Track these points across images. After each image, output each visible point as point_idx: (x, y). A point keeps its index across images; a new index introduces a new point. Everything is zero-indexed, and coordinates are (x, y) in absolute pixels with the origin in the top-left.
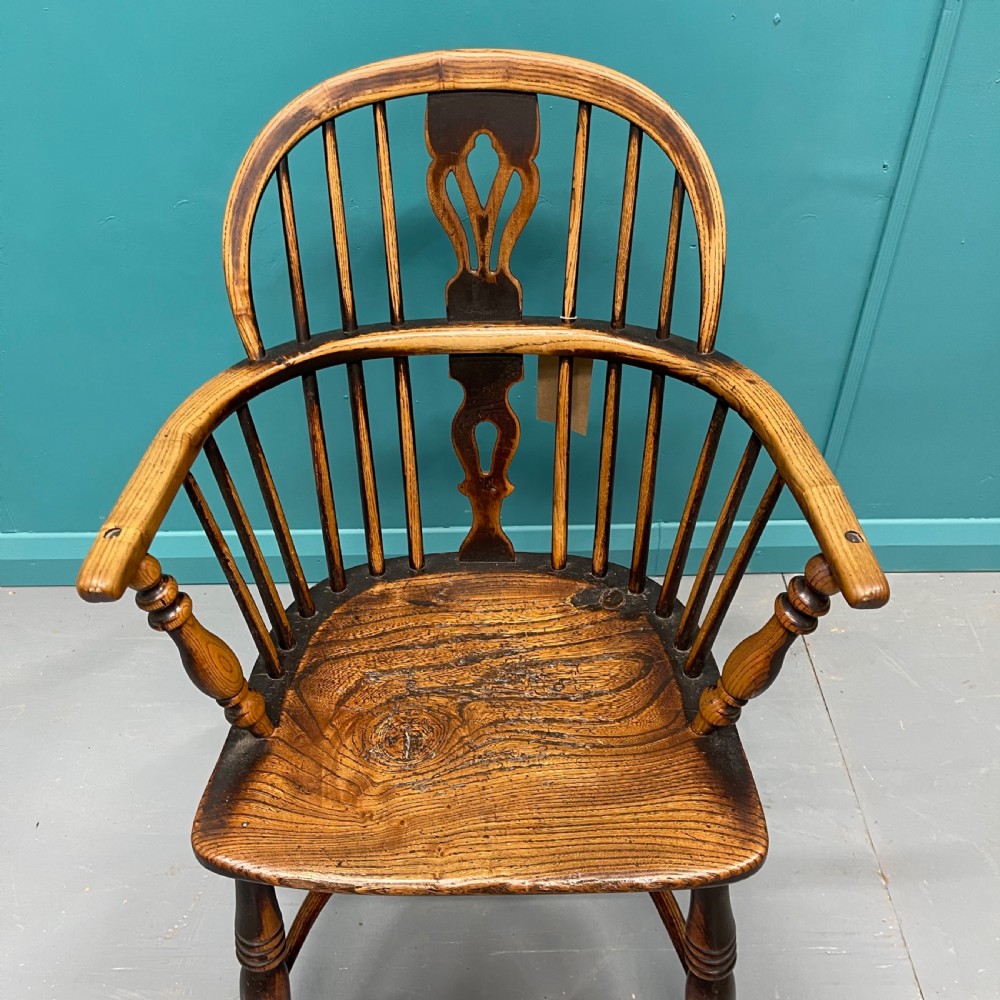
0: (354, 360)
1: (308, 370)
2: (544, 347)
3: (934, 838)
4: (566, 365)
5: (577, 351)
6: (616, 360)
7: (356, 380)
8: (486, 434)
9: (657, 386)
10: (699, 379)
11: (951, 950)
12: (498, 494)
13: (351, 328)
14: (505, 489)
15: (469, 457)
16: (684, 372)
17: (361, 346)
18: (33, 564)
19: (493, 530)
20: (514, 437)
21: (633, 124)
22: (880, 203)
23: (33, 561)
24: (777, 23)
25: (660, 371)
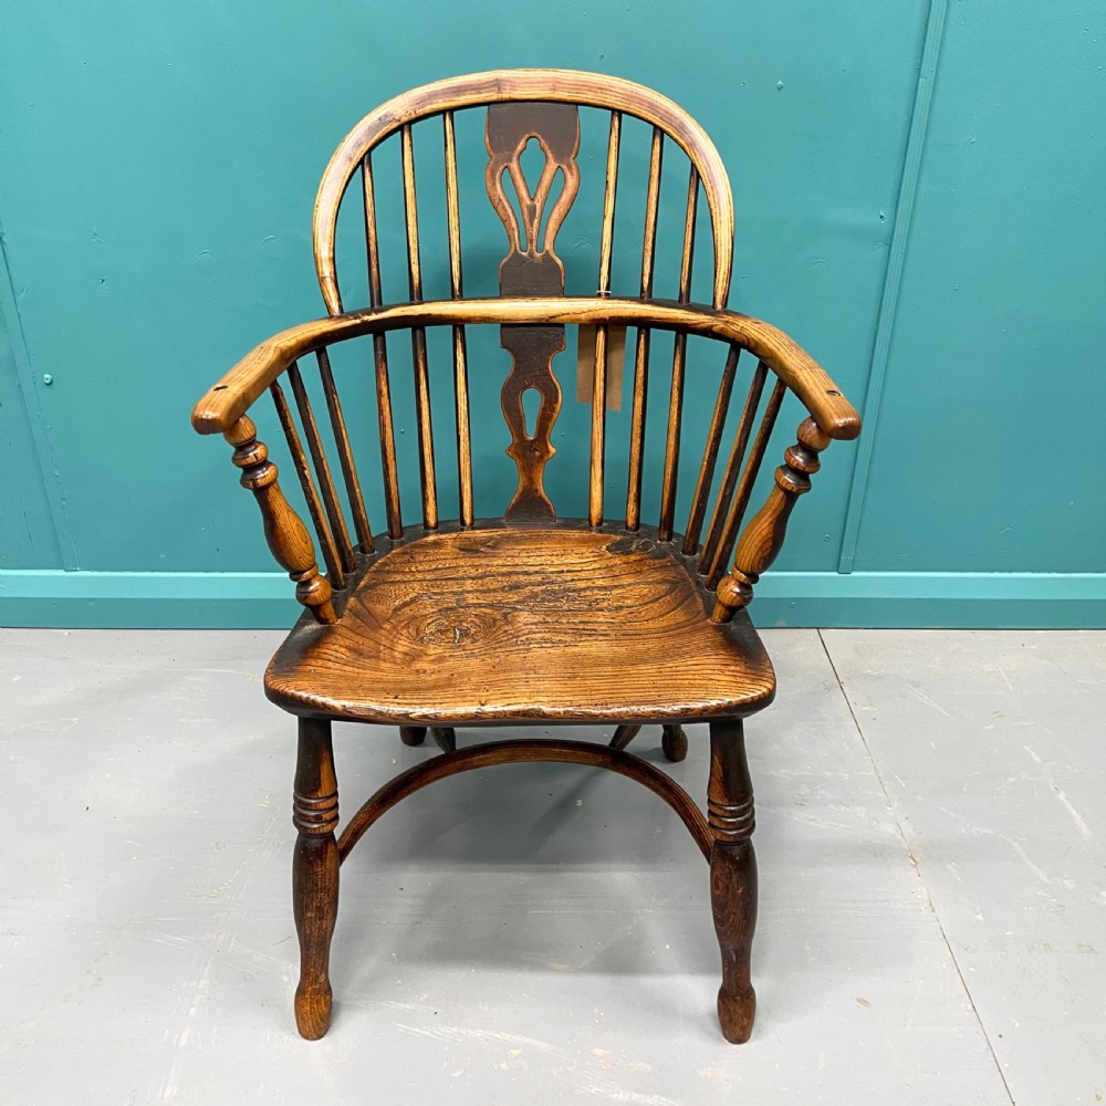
0: (419, 324)
1: (378, 330)
2: (583, 316)
3: (963, 830)
4: (601, 335)
5: (612, 318)
6: (645, 324)
7: (419, 344)
8: (531, 401)
9: (681, 346)
10: (715, 329)
11: (980, 917)
12: (541, 457)
13: (416, 296)
14: (548, 452)
15: (516, 423)
16: (701, 325)
17: (426, 312)
18: (91, 604)
19: (537, 491)
20: (557, 402)
21: (656, 127)
22: (880, 252)
23: (91, 600)
24: (780, 88)
25: (682, 329)
